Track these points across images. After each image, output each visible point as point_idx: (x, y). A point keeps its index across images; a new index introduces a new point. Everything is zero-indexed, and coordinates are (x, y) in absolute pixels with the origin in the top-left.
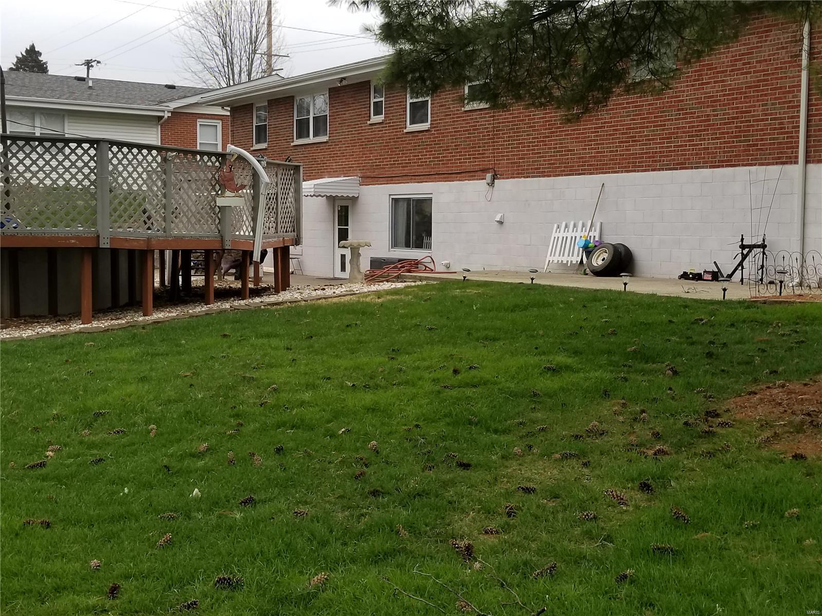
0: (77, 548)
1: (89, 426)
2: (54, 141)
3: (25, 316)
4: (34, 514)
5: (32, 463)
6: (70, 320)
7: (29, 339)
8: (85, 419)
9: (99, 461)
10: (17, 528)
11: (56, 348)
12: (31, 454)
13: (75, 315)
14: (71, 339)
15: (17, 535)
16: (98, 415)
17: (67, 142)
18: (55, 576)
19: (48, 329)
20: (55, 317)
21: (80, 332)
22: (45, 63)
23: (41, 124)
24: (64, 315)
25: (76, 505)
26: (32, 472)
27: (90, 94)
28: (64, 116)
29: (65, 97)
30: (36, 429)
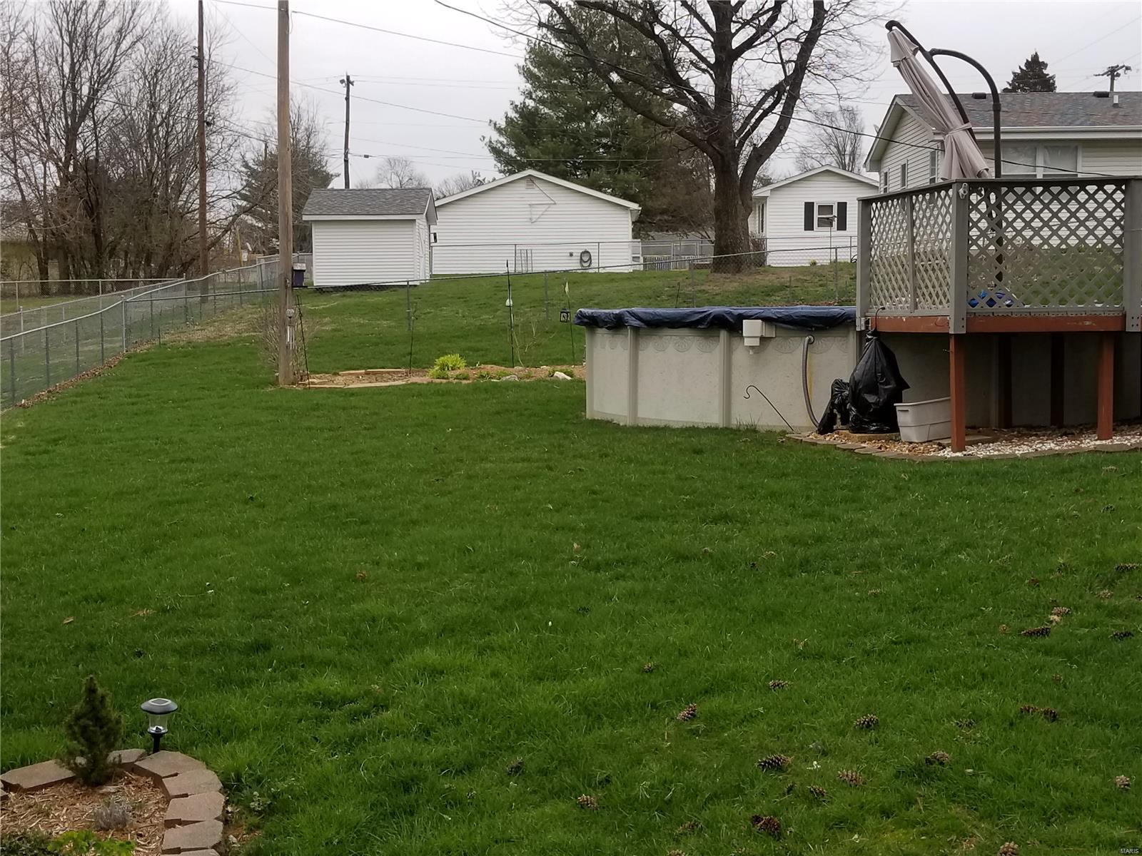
0: (1095, 755)
1: (1110, 584)
2: (1065, 184)
3: (1019, 427)
4: (1034, 699)
5: (1031, 629)
6: (1081, 433)
7: (1024, 458)
8: (1105, 575)
9: (1125, 635)
10: (1012, 716)
11: (1063, 471)
12: (1029, 616)
13: (1089, 426)
14: (1082, 460)
15: (1011, 724)
16: (1122, 570)
17: (1083, 184)
18: (1066, 790)
19: (1050, 445)
20: (1060, 428)
21: (1095, 451)
22: (1052, 78)
23: (1045, 162)
24: (1073, 427)
25: (1094, 694)
26: (1030, 641)
27: (1116, 115)
28: (1076, 148)
29: (1078, 122)
30: (1035, 583)
